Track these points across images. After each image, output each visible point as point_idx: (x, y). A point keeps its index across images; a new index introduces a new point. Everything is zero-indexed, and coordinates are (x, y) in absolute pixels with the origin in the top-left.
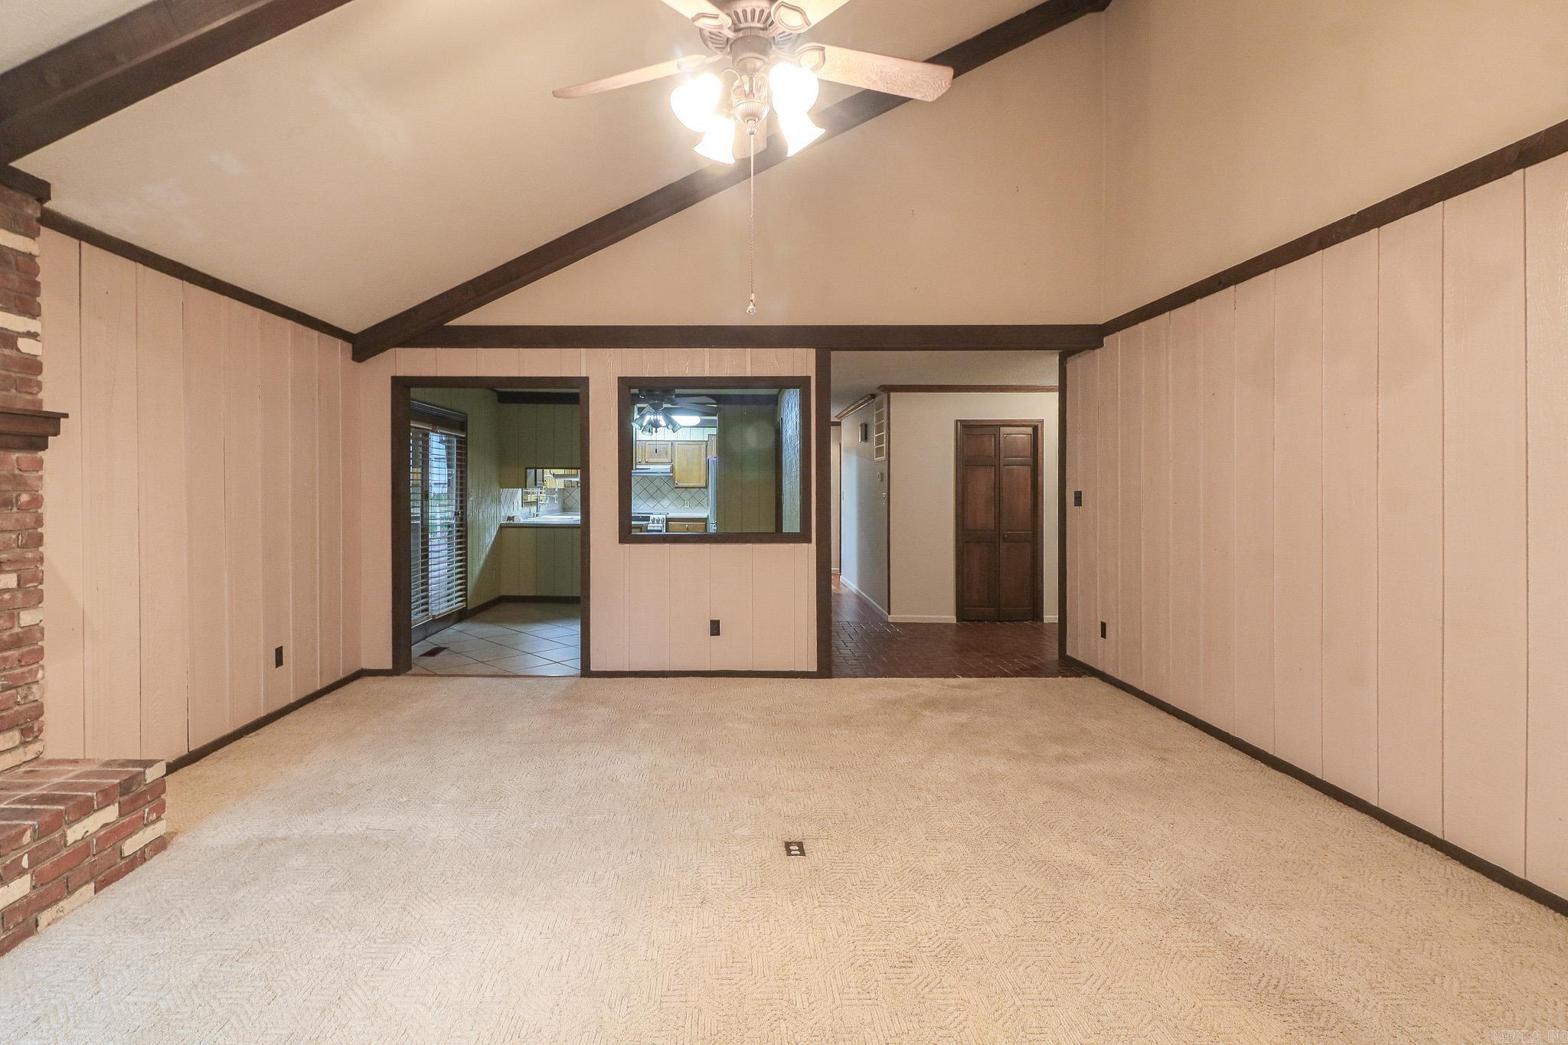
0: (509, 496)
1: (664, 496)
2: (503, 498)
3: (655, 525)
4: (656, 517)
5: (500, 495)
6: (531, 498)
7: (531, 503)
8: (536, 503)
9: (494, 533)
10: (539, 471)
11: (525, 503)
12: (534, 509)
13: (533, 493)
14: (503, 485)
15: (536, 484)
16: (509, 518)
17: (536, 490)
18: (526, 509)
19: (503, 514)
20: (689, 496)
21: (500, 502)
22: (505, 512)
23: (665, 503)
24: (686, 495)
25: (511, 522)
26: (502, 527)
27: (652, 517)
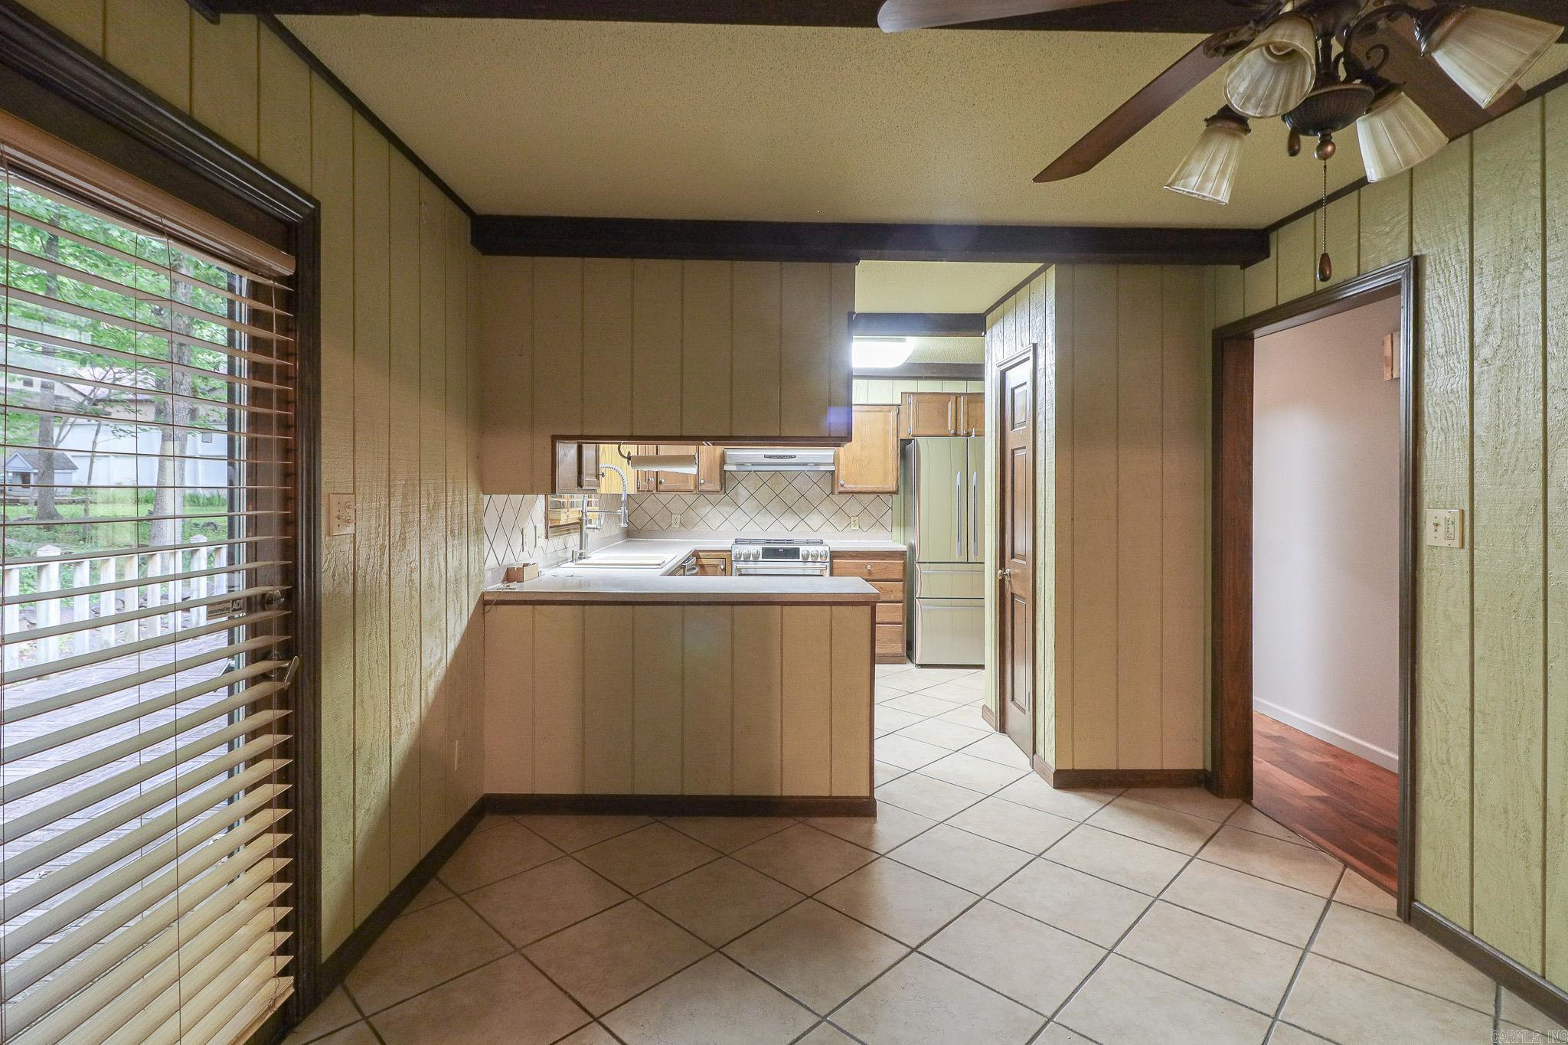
0: (509, 516)
1: (813, 508)
2: (490, 522)
3: (810, 565)
4: (812, 549)
5: (480, 514)
6: (567, 516)
7: (567, 528)
8: (579, 525)
9: (457, 626)
10: (589, 450)
11: (553, 528)
12: (573, 539)
13: (572, 505)
14: (487, 484)
15: (580, 484)
16: (512, 575)
17: (579, 498)
18: (557, 542)
19: (491, 562)
20: (859, 508)
21: (480, 531)
22: (497, 556)
23: (815, 520)
24: (853, 506)
25: (515, 586)
26: (485, 603)
27: (803, 549)
